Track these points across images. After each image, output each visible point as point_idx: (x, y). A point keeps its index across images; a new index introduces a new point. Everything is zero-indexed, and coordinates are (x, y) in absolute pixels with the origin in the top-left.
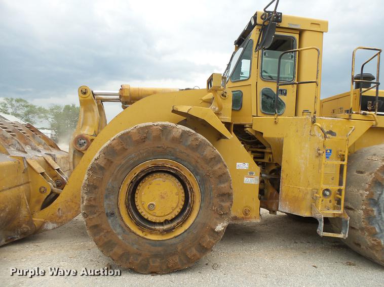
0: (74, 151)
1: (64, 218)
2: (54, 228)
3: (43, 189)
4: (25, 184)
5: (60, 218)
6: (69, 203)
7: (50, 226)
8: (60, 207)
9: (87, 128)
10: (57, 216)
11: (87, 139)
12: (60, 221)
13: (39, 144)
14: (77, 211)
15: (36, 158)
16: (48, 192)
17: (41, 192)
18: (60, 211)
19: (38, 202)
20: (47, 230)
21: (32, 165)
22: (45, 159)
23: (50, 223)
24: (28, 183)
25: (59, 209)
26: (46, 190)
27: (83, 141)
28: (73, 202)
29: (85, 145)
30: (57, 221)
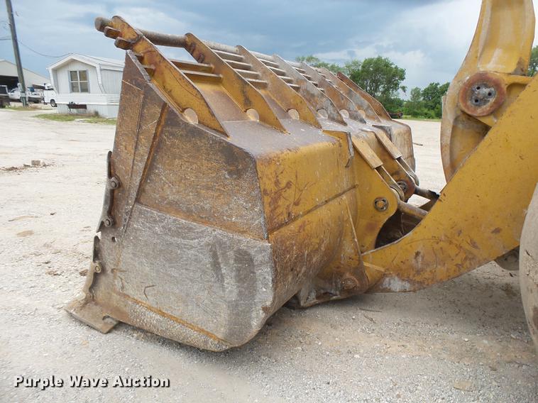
0: (456, 120)
1: (426, 275)
2: (405, 291)
3: (381, 203)
4: (349, 190)
5: (418, 272)
6: (442, 244)
7: (396, 284)
8: (419, 250)
9: (497, 53)
10: (412, 267)
11: (497, 85)
12: (418, 278)
13: (360, 107)
14: (462, 265)
15: (364, 134)
16: (392, 212)
17: (377, 208)
18: (420, 259)
19: (370, 227)
20: (389, 291)
21: (361, 150)
22: (376, 137)
23: (396, 278)
24: (354, 187)
25: (417, 254)
26: (387, 205)
27: (485, 91)
28: (451, 243)
29: (492, 100)
30: (411, 277)
